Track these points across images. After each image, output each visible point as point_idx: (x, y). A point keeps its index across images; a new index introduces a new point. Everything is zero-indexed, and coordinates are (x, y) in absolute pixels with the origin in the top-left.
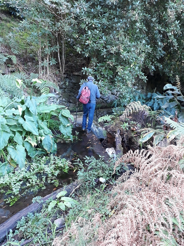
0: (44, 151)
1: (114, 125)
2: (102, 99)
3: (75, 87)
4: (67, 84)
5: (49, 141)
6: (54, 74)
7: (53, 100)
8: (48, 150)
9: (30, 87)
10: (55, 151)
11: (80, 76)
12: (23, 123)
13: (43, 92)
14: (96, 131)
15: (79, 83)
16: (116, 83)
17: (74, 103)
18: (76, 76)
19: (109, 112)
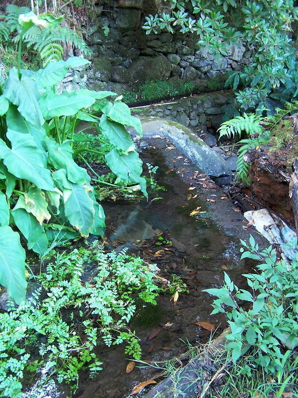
0: (72, 230)
1: (279, 145)
2: (196, 68)
3: (126, 39)
4: (107, 31)
5: (83, 203)
6: (68, 5)
7: (71, 79)
8: (82, 230)
9: (11, 44)
10: (99, 228)
11: (137, 9)
12: (7, 155)
13: (44, 58)
14: (193, 156)
15: (144, 27)
16: (247, 20)
17: (123, 83)
18: (127, 11)
19: (218, 101)
